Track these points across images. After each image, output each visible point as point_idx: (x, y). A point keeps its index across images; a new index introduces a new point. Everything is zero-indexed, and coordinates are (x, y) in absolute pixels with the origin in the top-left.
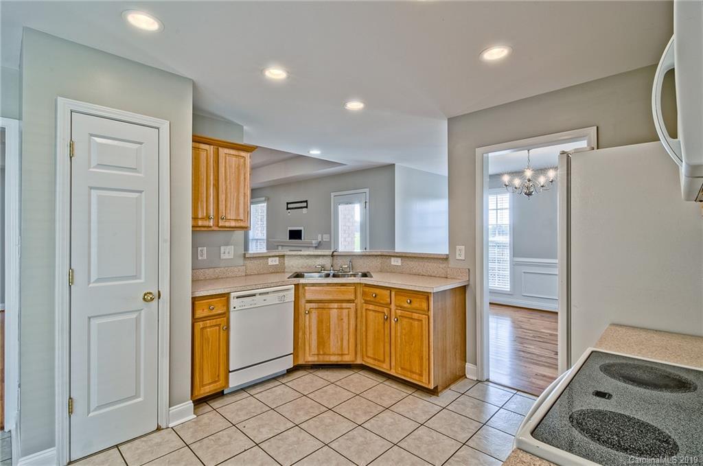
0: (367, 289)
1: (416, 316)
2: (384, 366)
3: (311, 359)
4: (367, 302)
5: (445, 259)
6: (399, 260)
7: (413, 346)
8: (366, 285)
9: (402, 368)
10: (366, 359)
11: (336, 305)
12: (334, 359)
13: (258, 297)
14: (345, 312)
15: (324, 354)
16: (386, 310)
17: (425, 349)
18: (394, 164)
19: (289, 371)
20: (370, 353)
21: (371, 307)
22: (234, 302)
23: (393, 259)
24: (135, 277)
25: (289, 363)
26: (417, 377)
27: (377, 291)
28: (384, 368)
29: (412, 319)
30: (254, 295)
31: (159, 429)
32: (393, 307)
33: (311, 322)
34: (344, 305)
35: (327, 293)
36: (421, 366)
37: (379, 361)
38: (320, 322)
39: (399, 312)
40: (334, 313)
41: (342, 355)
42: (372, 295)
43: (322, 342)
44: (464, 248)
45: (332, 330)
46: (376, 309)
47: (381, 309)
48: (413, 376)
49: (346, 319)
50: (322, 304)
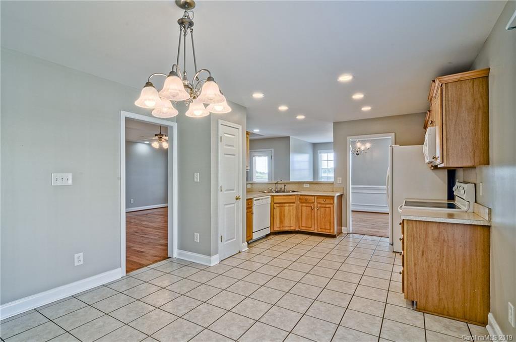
0: (302, 197)
1: (327, 206)
2: (311, 229)
3: (277, 229)
4: (301, 203)
5: (332, 183)
6: (308, 185)
7: (326, 219)
8: (301, 195)
9: (320, 228)
10: (301, 228)
11: (287, 205)
12: (287, 229)
13: (260, 200)
14: (291, 207)
15: (283, 227)
16: (312, 205)
17: (332, 219)
18: (289, 137)
19: (267, 236)
20: (304, 225)
21: (304, 205)
22: (255, 202)
23: (304, 184)
24: (233, 190)
25: (268, 231)
26: (328, 231)
27: (308, 197)
28: (312, 230)
30: (259, 200)
31: (240, 252)
32: (316, 203)
33: (277, 212)
34: (291, 204)
35: (284, 199)
36: (330, 226)
37: (308, 227)
38: (281, 213)
39: (319, 205)
40: (287, 208)
41: (290, 227)
42: (303, 199)
43: (281, 221)
44: (341, 178)
45: (286, 215)
46: (307, 205)
47: (309, 205)
48: (327, 231)
49: (292, 211)
50: (281, 205)
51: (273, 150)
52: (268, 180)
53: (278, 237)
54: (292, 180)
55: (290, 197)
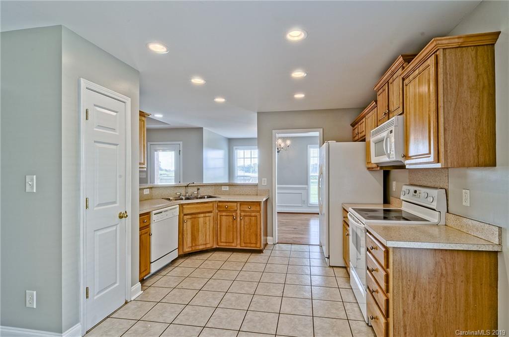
0: (220, 204)
1: (253, 214)
2: (233, 245)
3: (187, 250)
4: (219, 211)
5: (256, 185)
6: (228, 187)
7: (251, 231)
8: (220, 202)
9: (244, 243)
10: (220, 244)
11: (202, 215)
12: (201, 247)
13: (163, 213)
14: (207, 218)
15: (196, 245)
16: (234, 214)
17: (258, 230)
18: (202, 128)
19: (173, 262)
20: (223, 239)
21: (224, 214)
22: (154, 217)
23: (223, 187)
24: (115, 203)
25: (175, 255)
26: (254, 245)
27: (228, 204)
28: (233, 246)
29: (251, 216)
30: (161, 212)
31: (126, 303)
32: (238, 212)
33: (188, 226)
34: (207, 215)
35: (197, 208)
36: (257, 239)
37: (229, 243)
38: (193, 226)
39: (243, 214)
40: (201, 220)
41: (206, 244)
42: (223, 207)
43: (194, 238)
44: (266, 179)
45: (200, 230)
46: (228, 214)
47: (230, 214)
48: (252, 245)
49: (208, 223)
50: (194, 216)
51: (181, 143)
52: (175, 182)
53: (188, 262)
54: (205, 182)
55: (206, 205)
